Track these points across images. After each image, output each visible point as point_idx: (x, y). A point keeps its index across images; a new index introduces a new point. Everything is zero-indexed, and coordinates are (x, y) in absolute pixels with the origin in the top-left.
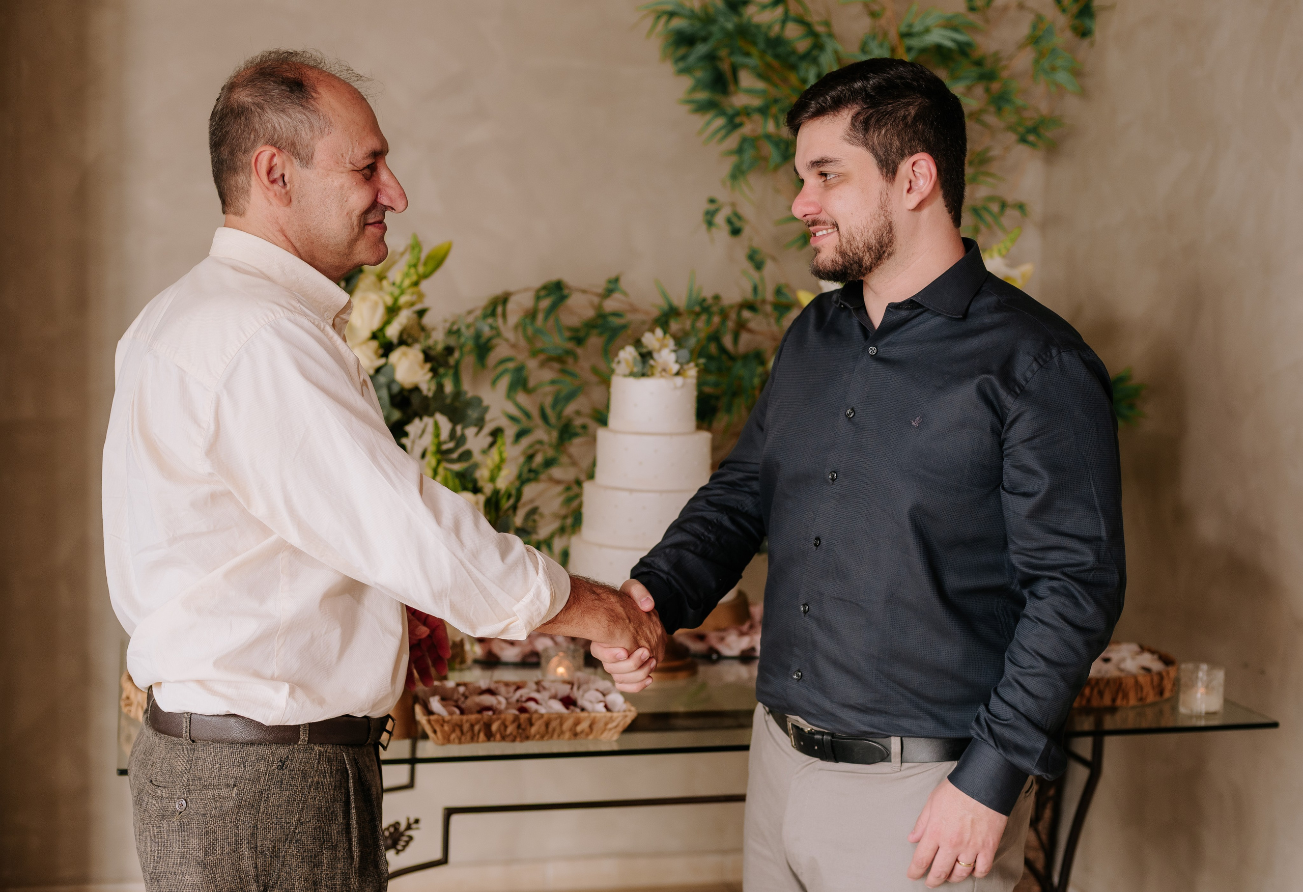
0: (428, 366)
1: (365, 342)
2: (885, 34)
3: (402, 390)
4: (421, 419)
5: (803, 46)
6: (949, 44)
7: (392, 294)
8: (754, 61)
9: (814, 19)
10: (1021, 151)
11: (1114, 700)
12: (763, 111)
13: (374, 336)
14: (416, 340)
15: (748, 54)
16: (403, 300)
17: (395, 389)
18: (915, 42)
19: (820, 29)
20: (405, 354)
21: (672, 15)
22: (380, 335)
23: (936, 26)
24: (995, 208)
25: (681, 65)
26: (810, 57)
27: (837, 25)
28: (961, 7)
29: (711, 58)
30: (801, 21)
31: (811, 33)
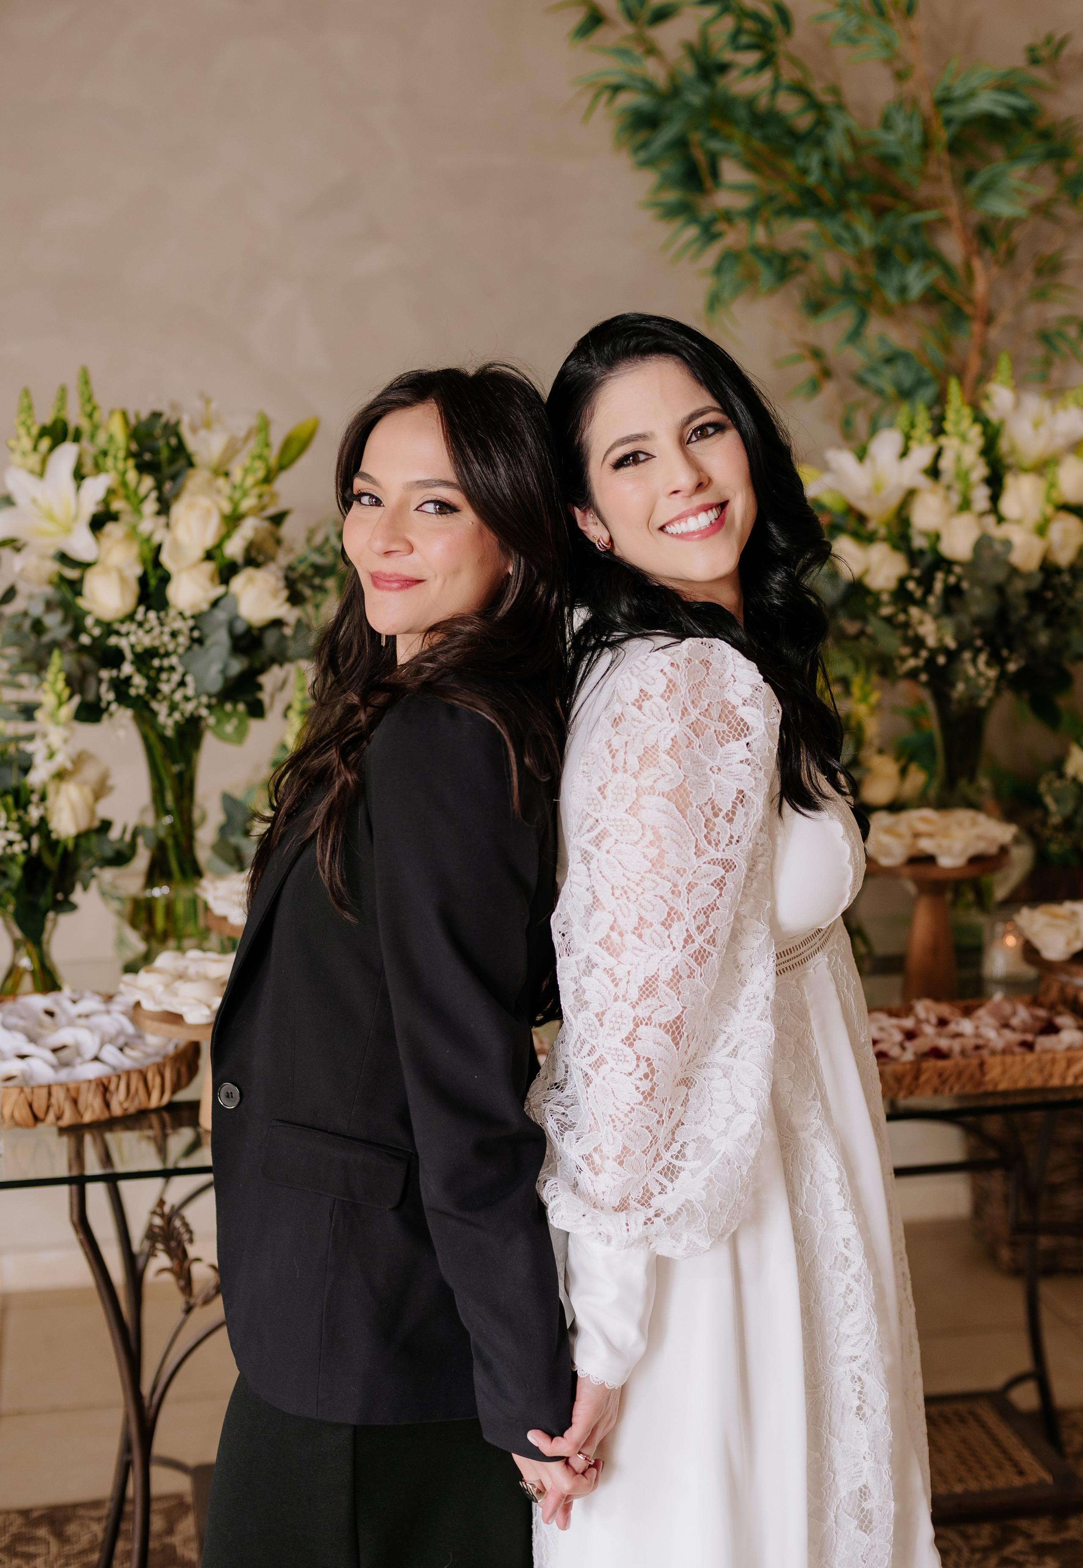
0: (285, 594)
1: (195, 565)
2: (914, 102)
3: (250, 629)
4: (281, 664)
5: (804, 122)
6: (1002, 111)
7: (231, 499)
8: (736, 147)
9: (817, 87)
12: (752, 214)
13: (209, 556)
14: (271, 558)
15: (728, 139)
16: (247, 504)
17: (240, 628)
18: (954, 111)
19: (826, 98)
20: (251, 580)
21: (616, 89)
22: (217, 553)
23: (985, 88)
24: (1072, 332)
25: (643, 155)
26: (814, 139)
27: (851, 93)
28: (1019, 60)
29: (681, 144)
30: (800, 89)
31: (814, 104)
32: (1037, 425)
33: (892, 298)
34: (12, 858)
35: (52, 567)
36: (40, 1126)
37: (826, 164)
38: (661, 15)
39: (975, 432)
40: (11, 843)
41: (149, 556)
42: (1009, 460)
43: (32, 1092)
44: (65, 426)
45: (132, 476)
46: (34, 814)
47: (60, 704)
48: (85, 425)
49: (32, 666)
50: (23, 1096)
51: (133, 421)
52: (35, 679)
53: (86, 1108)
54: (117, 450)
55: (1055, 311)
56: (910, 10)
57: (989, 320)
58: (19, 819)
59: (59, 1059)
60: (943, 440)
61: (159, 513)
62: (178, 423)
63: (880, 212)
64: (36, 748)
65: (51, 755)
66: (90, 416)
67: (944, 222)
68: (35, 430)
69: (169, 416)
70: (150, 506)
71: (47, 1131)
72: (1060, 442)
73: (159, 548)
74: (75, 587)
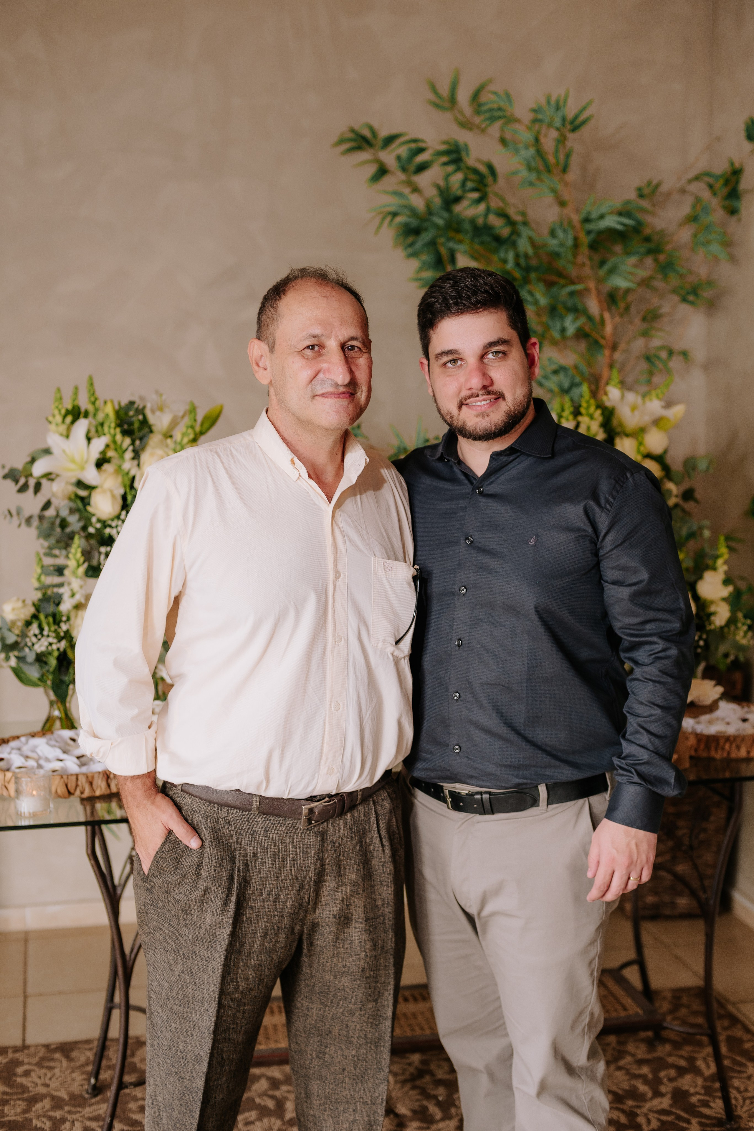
2: (570, 221)
5: (505, 232)
6: (620, 227)
8: (464, 248)
9: (512, 212)
10: (684, 309)
11: (748, 752)
15: (460, 242)
18: (591, 226)
19: (518, 218)
21: (395, 214)
23: (611, 213)
24: (664, 355)
25: (410, 250)
26: (511, 242)
27: (532, 215)
28: (632, 195)
29: (432, 244)
30: (503, 215)
31: (510, 222)
32: (633, 408)
33: (556, 335)
34: (50, 654)
35: (72, 489)
36: (72, 798)
37: (517, 256)
38: (422, 168)
39: (598, 414)
40: (51, 644)
41: (128, 483)
42: (618, 430)
43: (68, 778)
44: (79, 408)
45: (119, 437)
46: (64, 627)
47: (79, 566)
48: (91, 408)
49: (62, 545)
50: (62, 780)
51: (117, 407)
52: (64, 552)
53: (97, 788)
54: (111, 423)
55: (656, 342)
56: (565, 169)
57: (614, 348)
58: (55, 631)
59: (80, 762)
60: (580, 418)
61: (133, 459)
62: (144, 408)
63: (550, 285)
64: (65, 591)
65: (73, 595)
66: (94, 403)
67: (587, 290)
68: (63, 411)
69: (139, 404)
70: (129, 455)
71: (75, 801)
72: (647, 419)
73: (133, 479)
74: (85, 501)
